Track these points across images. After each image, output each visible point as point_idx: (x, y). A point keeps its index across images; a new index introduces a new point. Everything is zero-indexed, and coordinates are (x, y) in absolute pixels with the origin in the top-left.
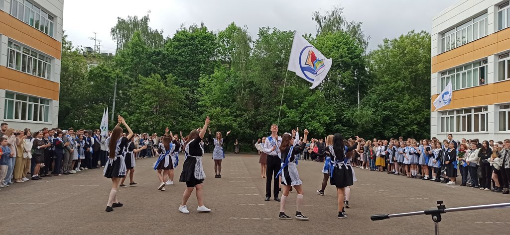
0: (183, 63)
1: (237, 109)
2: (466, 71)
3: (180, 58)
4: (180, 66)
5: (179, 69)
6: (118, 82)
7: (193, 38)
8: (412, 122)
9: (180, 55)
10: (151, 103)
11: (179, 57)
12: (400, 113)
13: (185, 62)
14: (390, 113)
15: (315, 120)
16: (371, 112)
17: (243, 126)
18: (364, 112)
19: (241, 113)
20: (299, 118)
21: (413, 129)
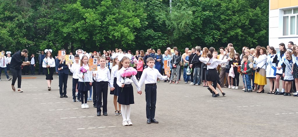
14: (211, 14)
15: (122, 24)
16: (190, 12)
17: (17, 35)
18: (183, 12)
19: (12, 15)
20: (100, 21)
21: (237, 33)
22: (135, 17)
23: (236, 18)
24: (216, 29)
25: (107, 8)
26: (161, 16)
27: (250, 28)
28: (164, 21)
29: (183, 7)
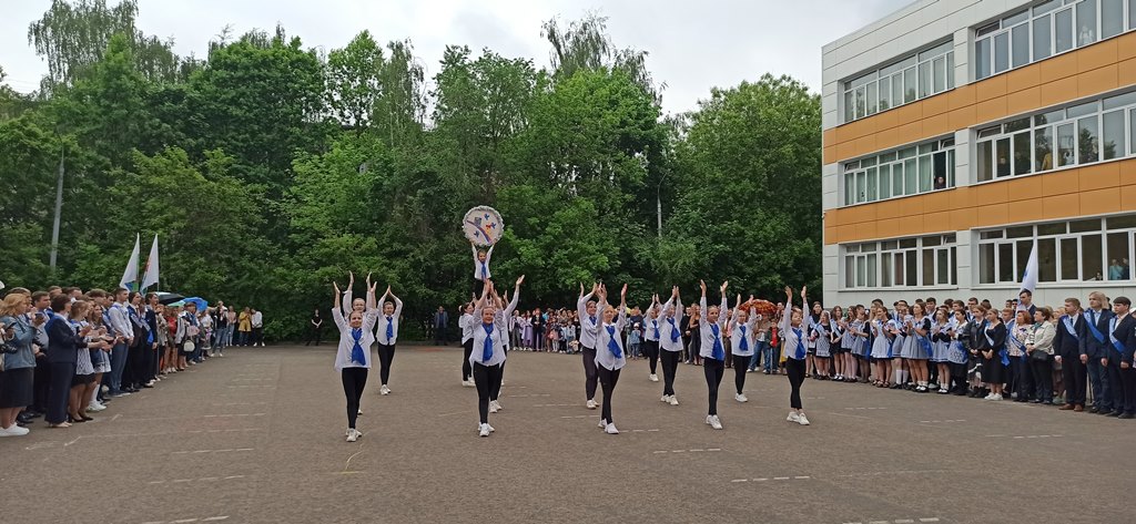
0: (241, 123)
1: (393, 239)
2: (903, 161)
3: (234, 111)
4: (235, 131)
5: (233, 137)
6: (69, 166)
7: (265, 63)
8: (771, 266)
9: (234, 102)
10: (168, 222)
11: (232, 108)
12: (747, 249)
13: (249, 121)
14: (728, 248)
15: (579, 264)
16: (693, 246)
17: (410, 280)
18: (679, 246)
19: (404, 248)
20: (543, 259)
21: (773, 282)
22: (601, 252)
23: (771, 255)
24: (736, 274)
25: (556, 237)
26: (643, 251)
27: (797, 273)
28: (648, 260)
29: (681, 237)
